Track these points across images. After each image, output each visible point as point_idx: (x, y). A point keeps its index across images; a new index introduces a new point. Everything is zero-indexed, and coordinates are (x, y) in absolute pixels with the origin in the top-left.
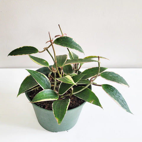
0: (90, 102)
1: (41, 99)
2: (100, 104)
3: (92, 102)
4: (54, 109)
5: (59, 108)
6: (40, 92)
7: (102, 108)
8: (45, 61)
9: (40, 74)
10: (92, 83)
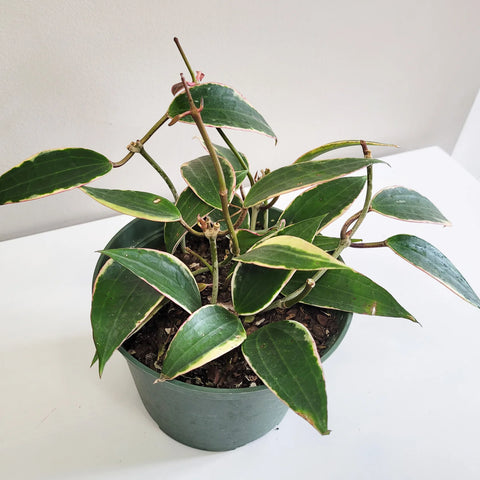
0: (367, 310)
1: (198, 356)
2: (402, 309)
3: (374, 309)
4: (270, 380)
5: (284, 369)
6: (181, 329)
7: (416, 321)
8: (157, 197)
9: (156, 255)
10: (350, 242)
